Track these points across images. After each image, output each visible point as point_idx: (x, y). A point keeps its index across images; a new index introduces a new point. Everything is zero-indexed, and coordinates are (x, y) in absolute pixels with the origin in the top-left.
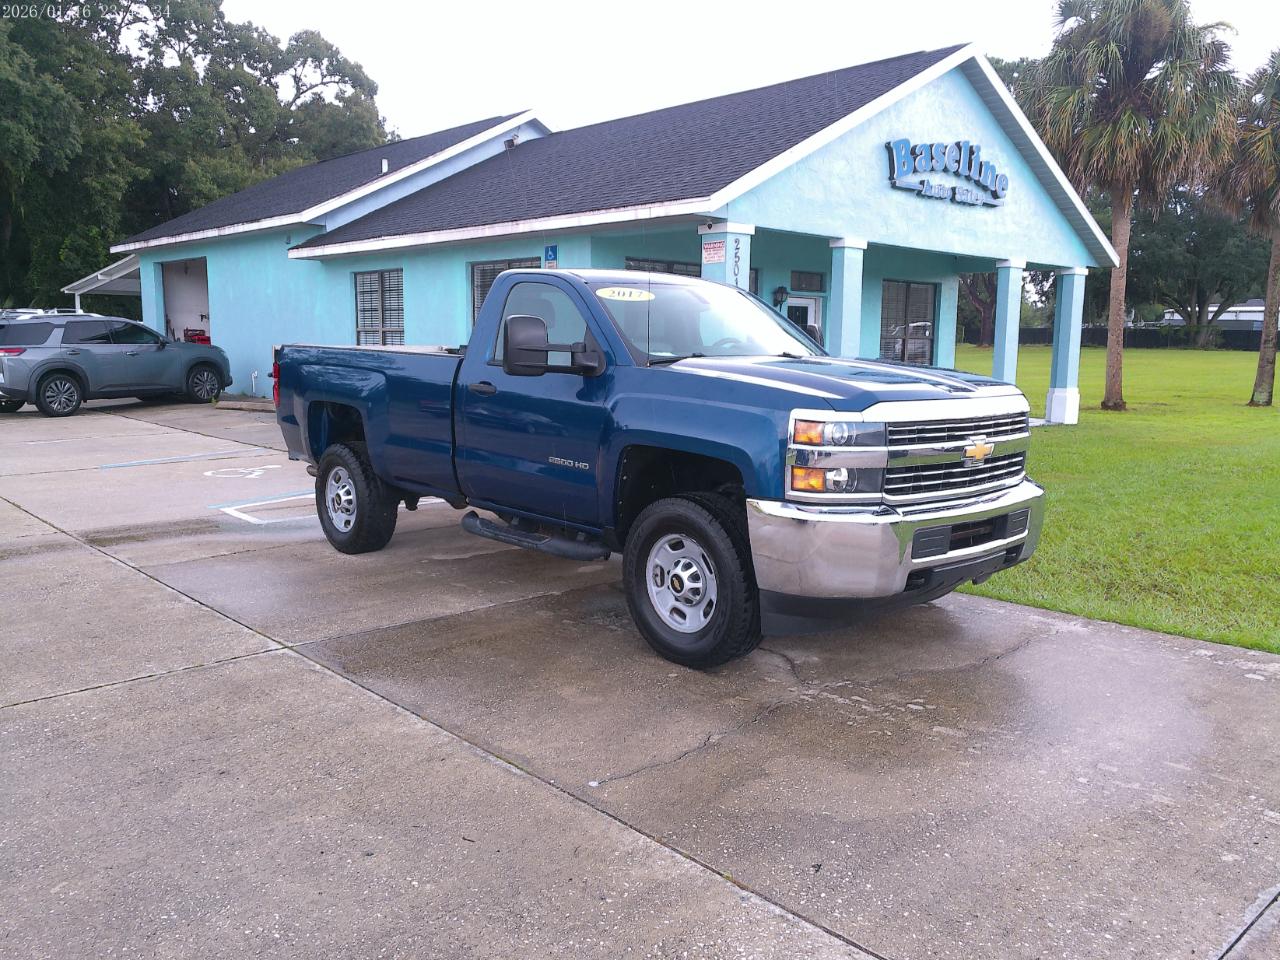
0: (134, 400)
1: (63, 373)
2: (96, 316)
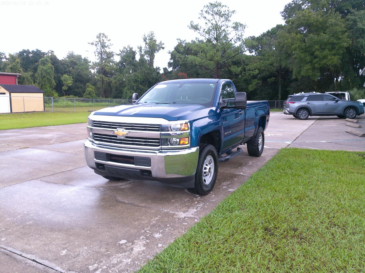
0: (336, 117)
1: (306, 109)
2: (318, 93)
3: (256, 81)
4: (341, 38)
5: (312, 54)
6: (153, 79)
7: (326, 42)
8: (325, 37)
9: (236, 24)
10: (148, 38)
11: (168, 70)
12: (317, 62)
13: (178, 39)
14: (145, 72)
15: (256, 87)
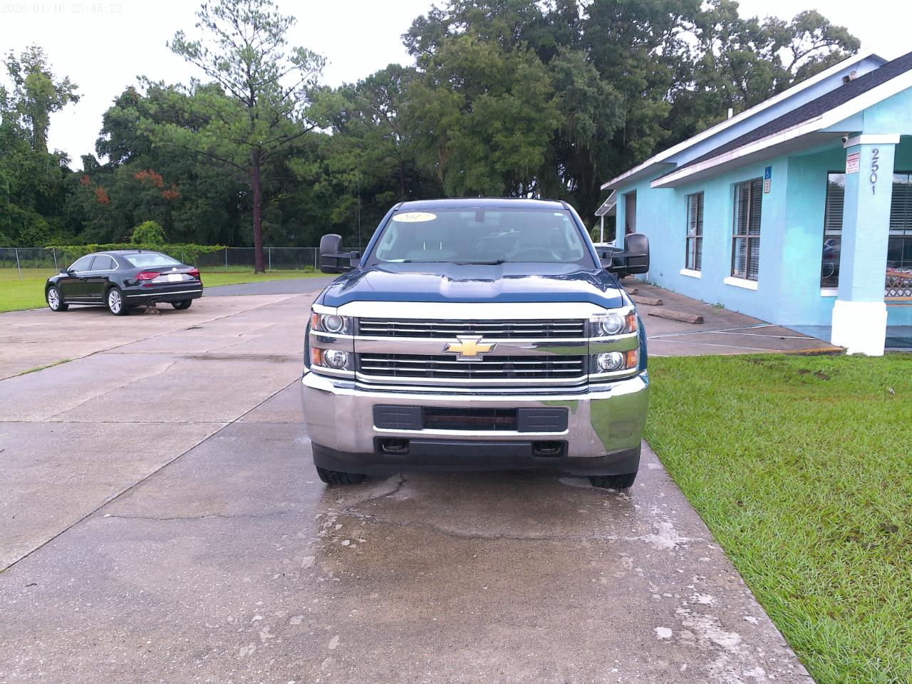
3: (348, 200)
4: (544, 108)
5: (487, 140)
6: (51, 186)
7: (515, 115)
8: (513, 103)
9: (301, 51)
10: (22, 66)
11: (97, 163)
12: (500, 158)
13: (140, 76)
14: (22, 165)
15: (348, 213)
